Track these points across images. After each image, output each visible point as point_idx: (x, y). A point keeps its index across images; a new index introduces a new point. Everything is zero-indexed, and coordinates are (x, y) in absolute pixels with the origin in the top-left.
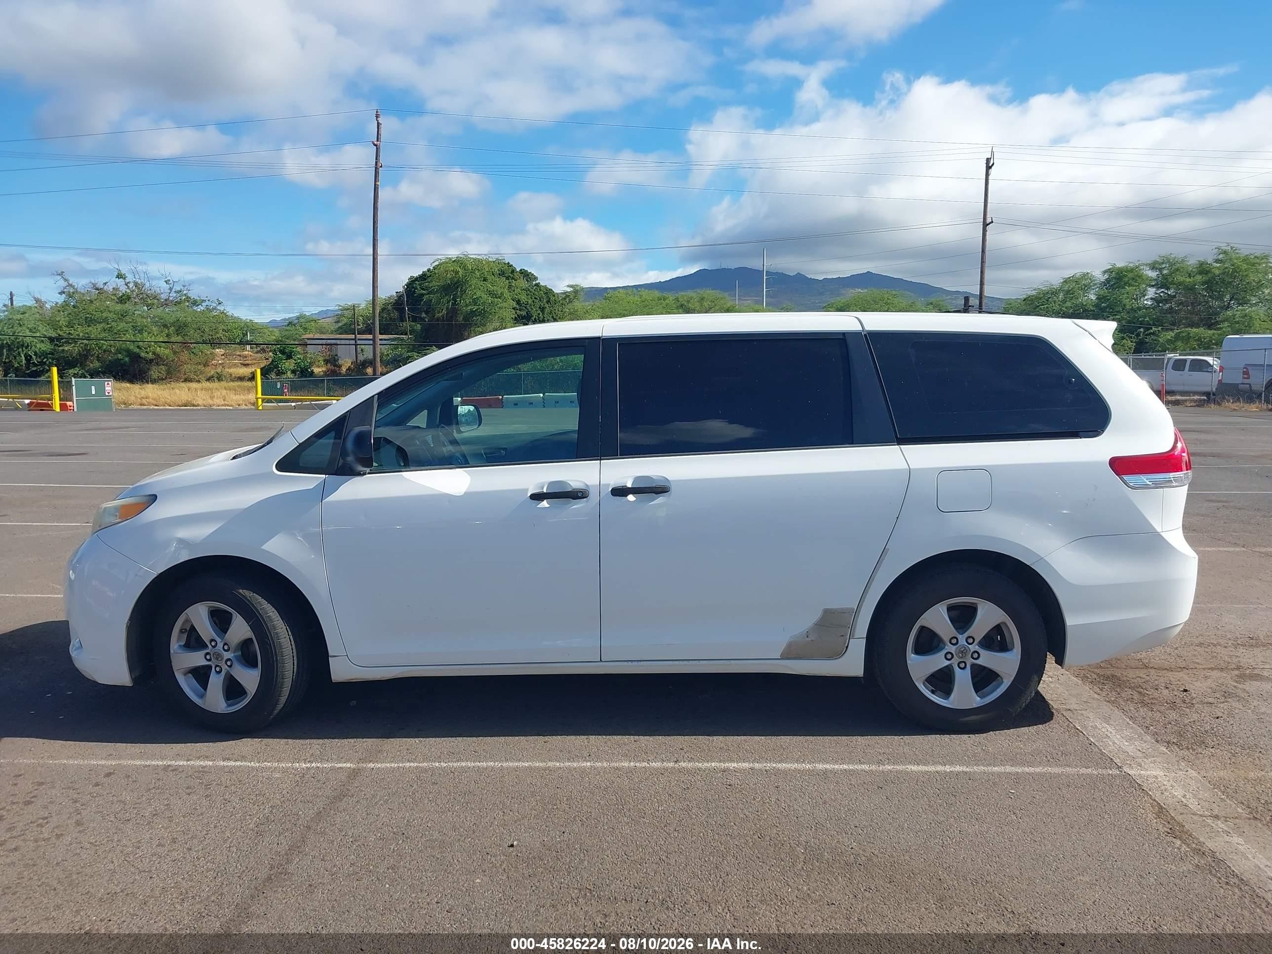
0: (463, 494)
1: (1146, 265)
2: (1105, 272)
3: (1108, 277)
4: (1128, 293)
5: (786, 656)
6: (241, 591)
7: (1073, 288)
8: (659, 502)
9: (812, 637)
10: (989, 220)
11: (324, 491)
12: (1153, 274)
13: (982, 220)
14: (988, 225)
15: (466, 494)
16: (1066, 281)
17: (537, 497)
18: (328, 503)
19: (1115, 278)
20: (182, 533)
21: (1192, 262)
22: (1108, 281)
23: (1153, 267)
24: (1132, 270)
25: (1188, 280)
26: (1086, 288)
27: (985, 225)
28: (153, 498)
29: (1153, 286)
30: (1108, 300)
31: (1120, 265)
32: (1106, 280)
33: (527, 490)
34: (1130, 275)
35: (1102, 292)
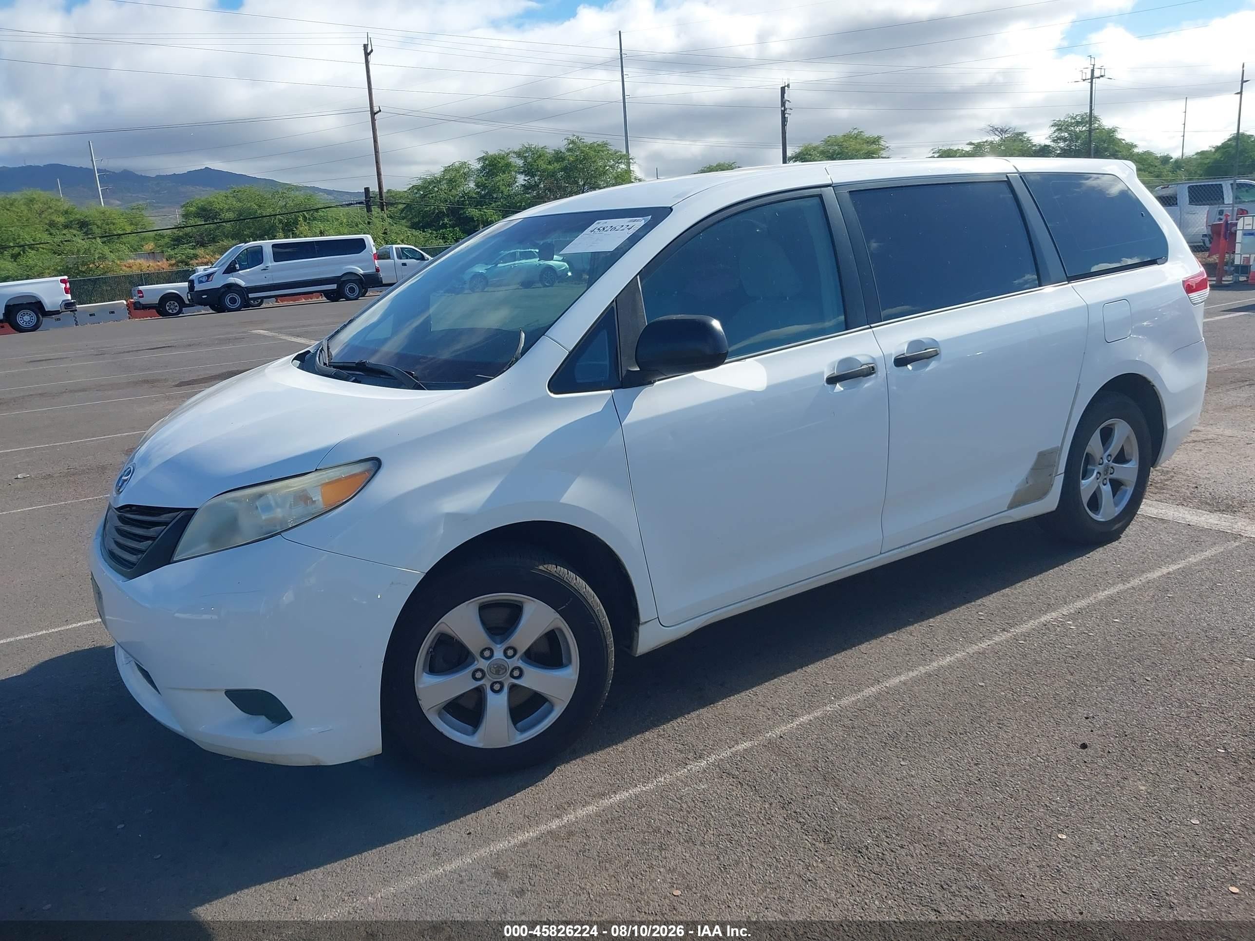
0: (764, 388)
1: (514, 152)
2: (479, 159)
3: (482, 164)
4: (503, 180)
5: (1011, 507)
6: (541, 567)
7: (454, 177)
8: (932, 368)
9: (1030, 483)
10: (376, 109)
11: (618, 411)
12: (520, 162)
13: (369, 109)
14: (375, 114)
15: (769, 388)
16: (447, 170)
17: (832, 380)
18: (630, 425)
19: (490, 165)
20: (453, 504)
21: (550, 151)
22: (484, 168)
23: (519, 155)
24: (503, 158)
25: (549, 167)
26: (466, 176)
27: (373, 114)
28: (376, 463)
29: (522, 173)
30: (487, 187)
31: (491, 153)
32: (482, 167)
33: (822, 373)
34: (503, 163)
35: (479, 180)
